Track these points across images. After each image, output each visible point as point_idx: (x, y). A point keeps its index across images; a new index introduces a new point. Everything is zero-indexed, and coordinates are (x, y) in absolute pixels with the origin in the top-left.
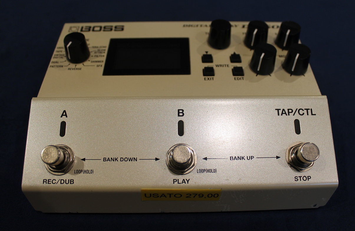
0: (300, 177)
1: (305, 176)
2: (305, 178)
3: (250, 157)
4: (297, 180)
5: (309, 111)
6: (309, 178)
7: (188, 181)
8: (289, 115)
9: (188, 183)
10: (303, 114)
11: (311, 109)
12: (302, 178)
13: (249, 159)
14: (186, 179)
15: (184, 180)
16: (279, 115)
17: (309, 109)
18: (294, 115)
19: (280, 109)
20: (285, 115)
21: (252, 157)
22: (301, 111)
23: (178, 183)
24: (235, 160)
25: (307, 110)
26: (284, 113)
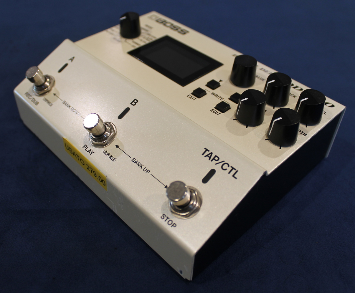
0: (168, 218)
1: (172, 221)
2: (170, 222)
3: (147, 169)
4: (163, 217)
5: (234, 171)
6: (174, 225)
7: (92, 153)
8: (212, 161)
9: (90, 154)
10: (226, 169)
11: (237, 171)
12: (168, 220)
13: (145, 170)
14: (92, 151)
15: (91, 150)
16: (203, 154)
17: (235, 169)
18: (216, 164)
19: (209, 151)
20: (209, 158)
21: (148, 171)
22: (226, 165)
23: (85, 150)
24: (135, 163)
25: (233, 168)
26: (209, 157)
